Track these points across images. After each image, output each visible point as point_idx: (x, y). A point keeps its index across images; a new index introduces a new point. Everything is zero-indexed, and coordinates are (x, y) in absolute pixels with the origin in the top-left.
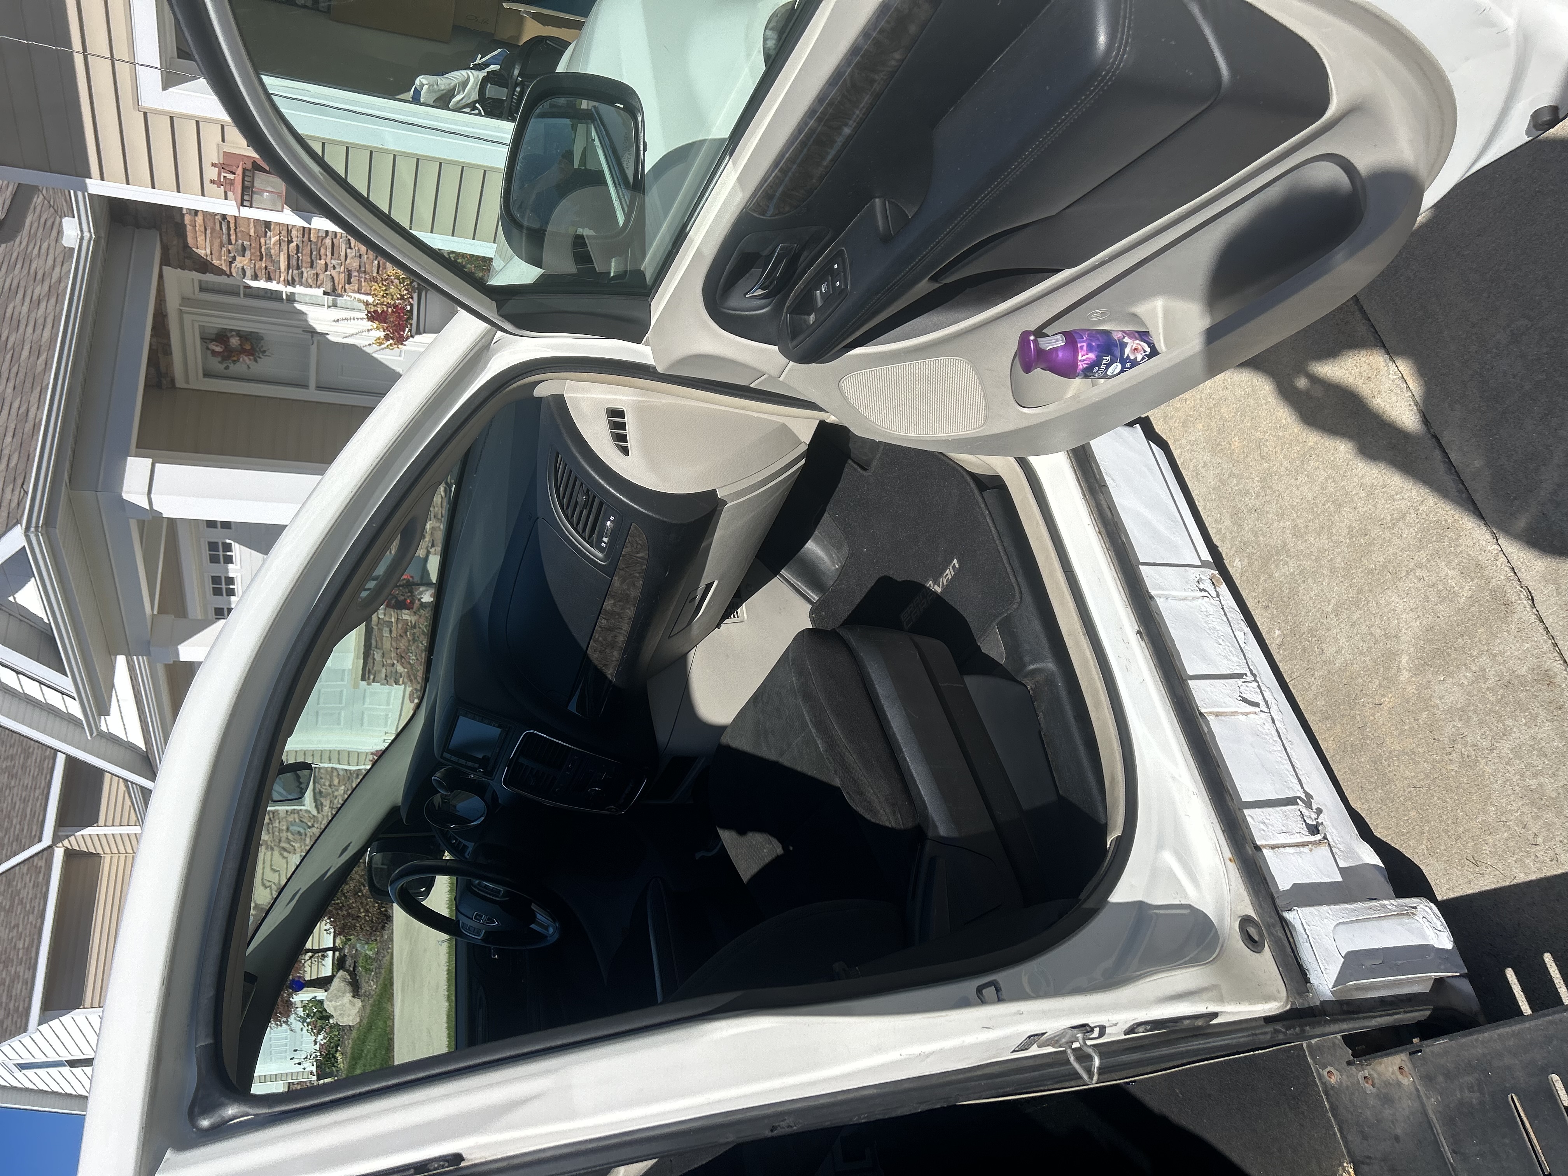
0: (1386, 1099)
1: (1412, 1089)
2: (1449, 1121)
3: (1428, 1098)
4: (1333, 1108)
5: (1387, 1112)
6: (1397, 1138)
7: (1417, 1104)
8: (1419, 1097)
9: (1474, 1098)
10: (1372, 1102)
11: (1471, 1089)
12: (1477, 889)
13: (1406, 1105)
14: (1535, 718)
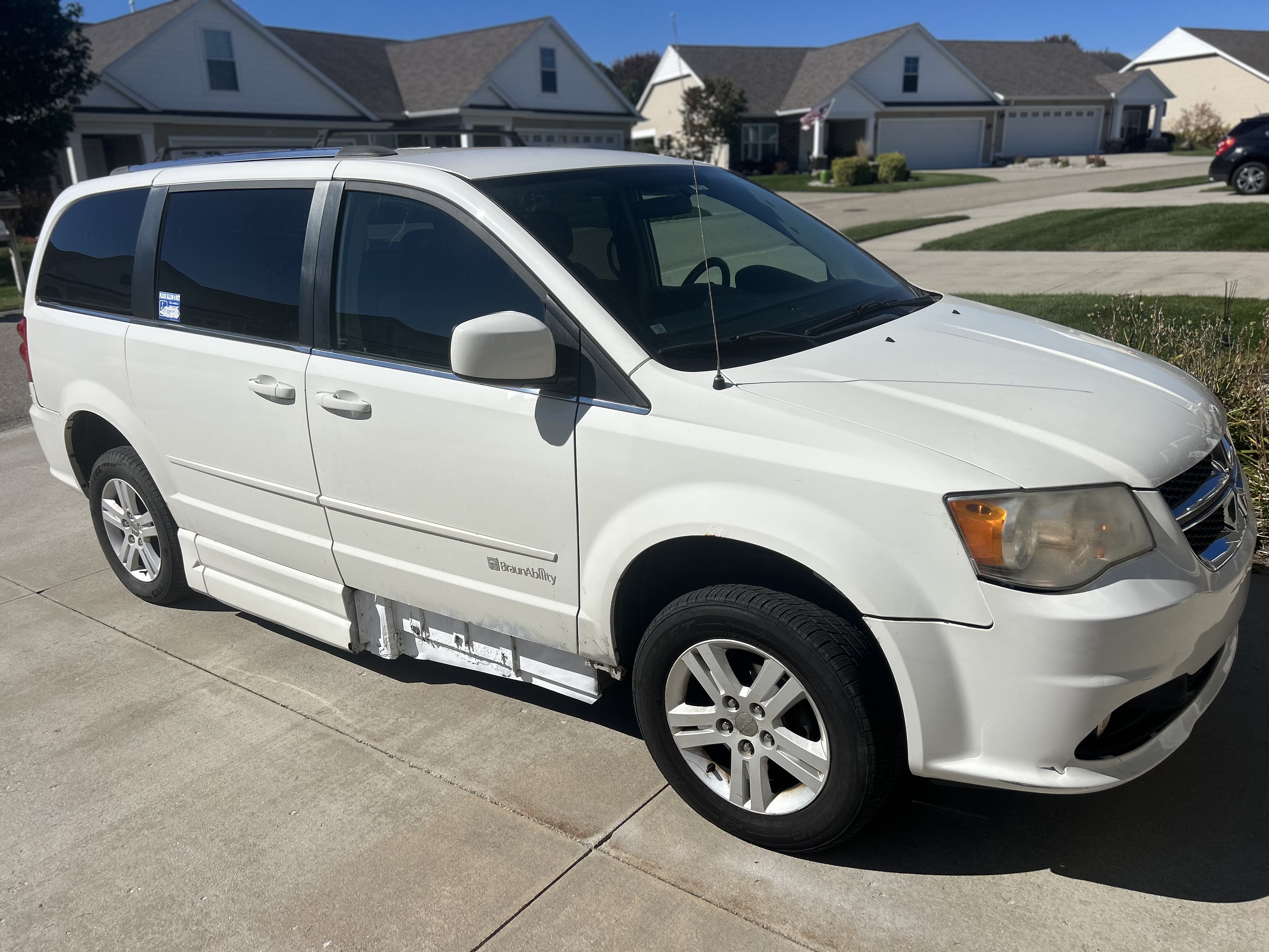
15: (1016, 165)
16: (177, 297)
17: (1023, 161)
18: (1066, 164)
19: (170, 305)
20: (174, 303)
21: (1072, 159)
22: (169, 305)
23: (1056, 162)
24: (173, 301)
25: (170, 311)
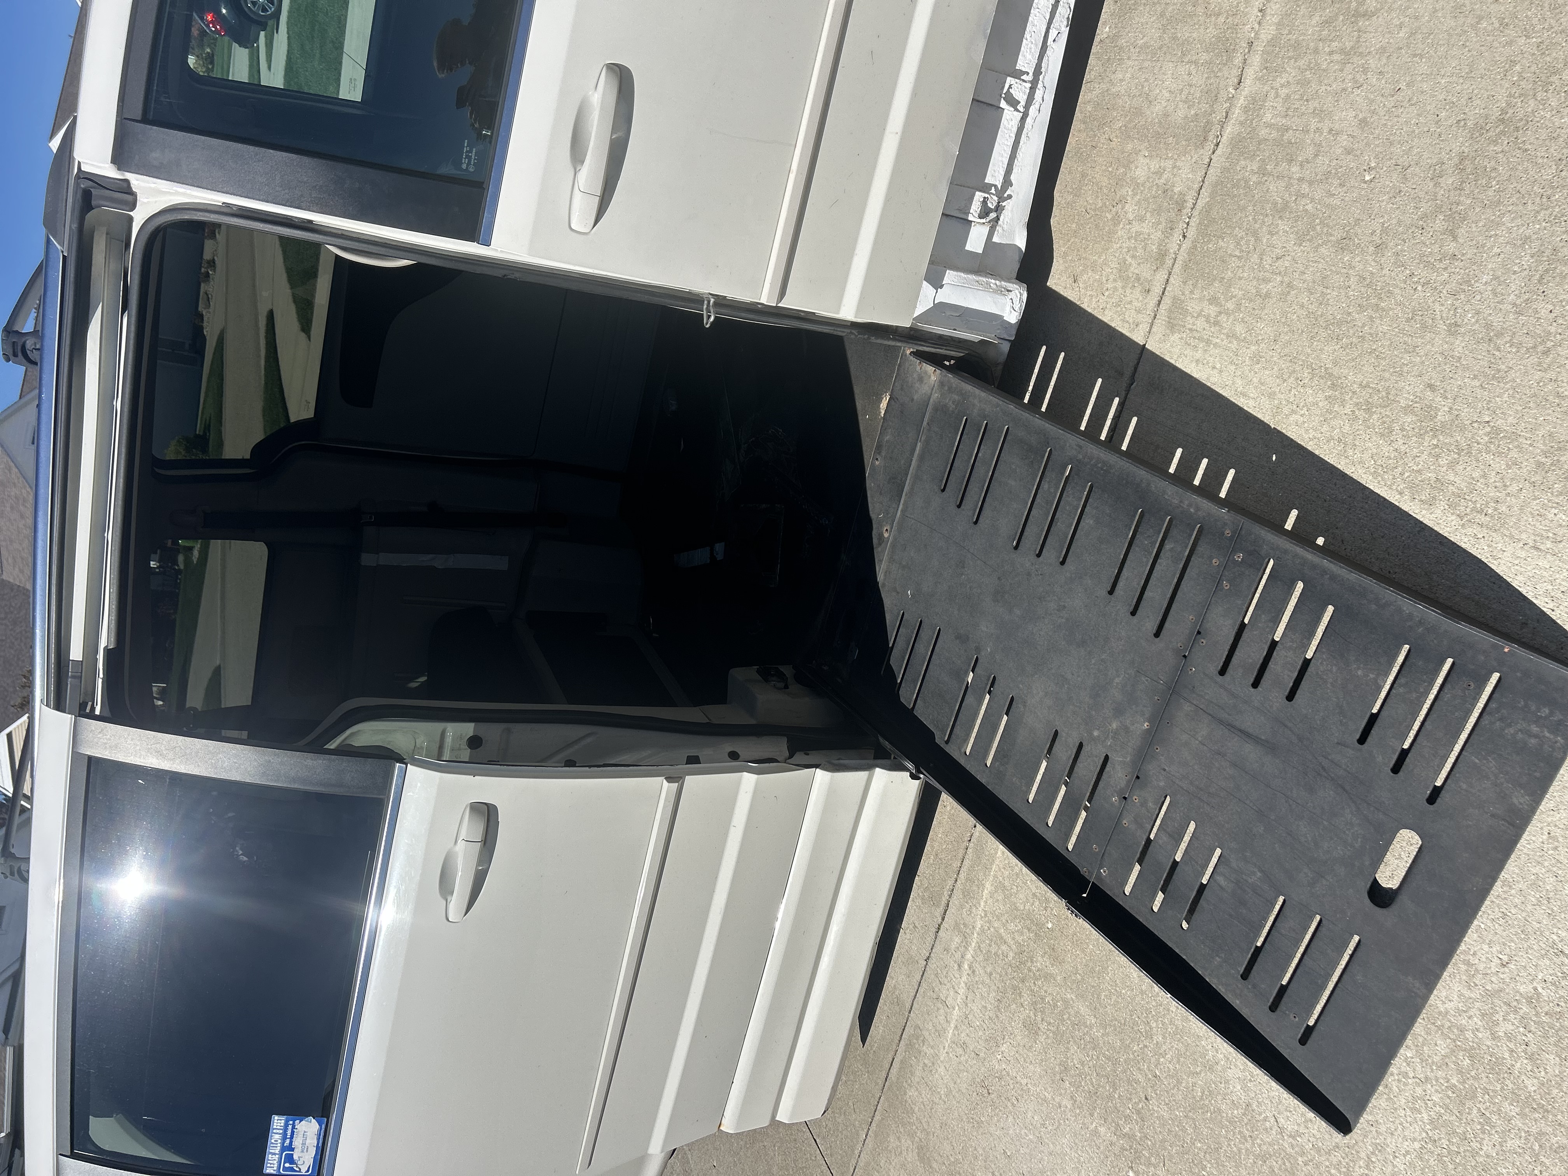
0: (921, 379)
1: (933, 383)
2: (936, 409)
3: (936, 393)
4: (899, 365)
5: (917, 385)
6: (913, 400)
7: (929, 392)
8: (933, 389)
9: (952, 407)
10: (915, 376)
11: (953, 402)
12: (1065, 295)
13: (925, 389)
14: (1159, 223)
15: (205, 324)
16: (278, 1122)
17: (201, 316)
18: (212, 263)
19: (291, 1143)
20: (289, 1133)
21: (207, 256)
22: (291, 1148)
23: (207, 275)
24: (284, 1138)
25: (304, 1144)
